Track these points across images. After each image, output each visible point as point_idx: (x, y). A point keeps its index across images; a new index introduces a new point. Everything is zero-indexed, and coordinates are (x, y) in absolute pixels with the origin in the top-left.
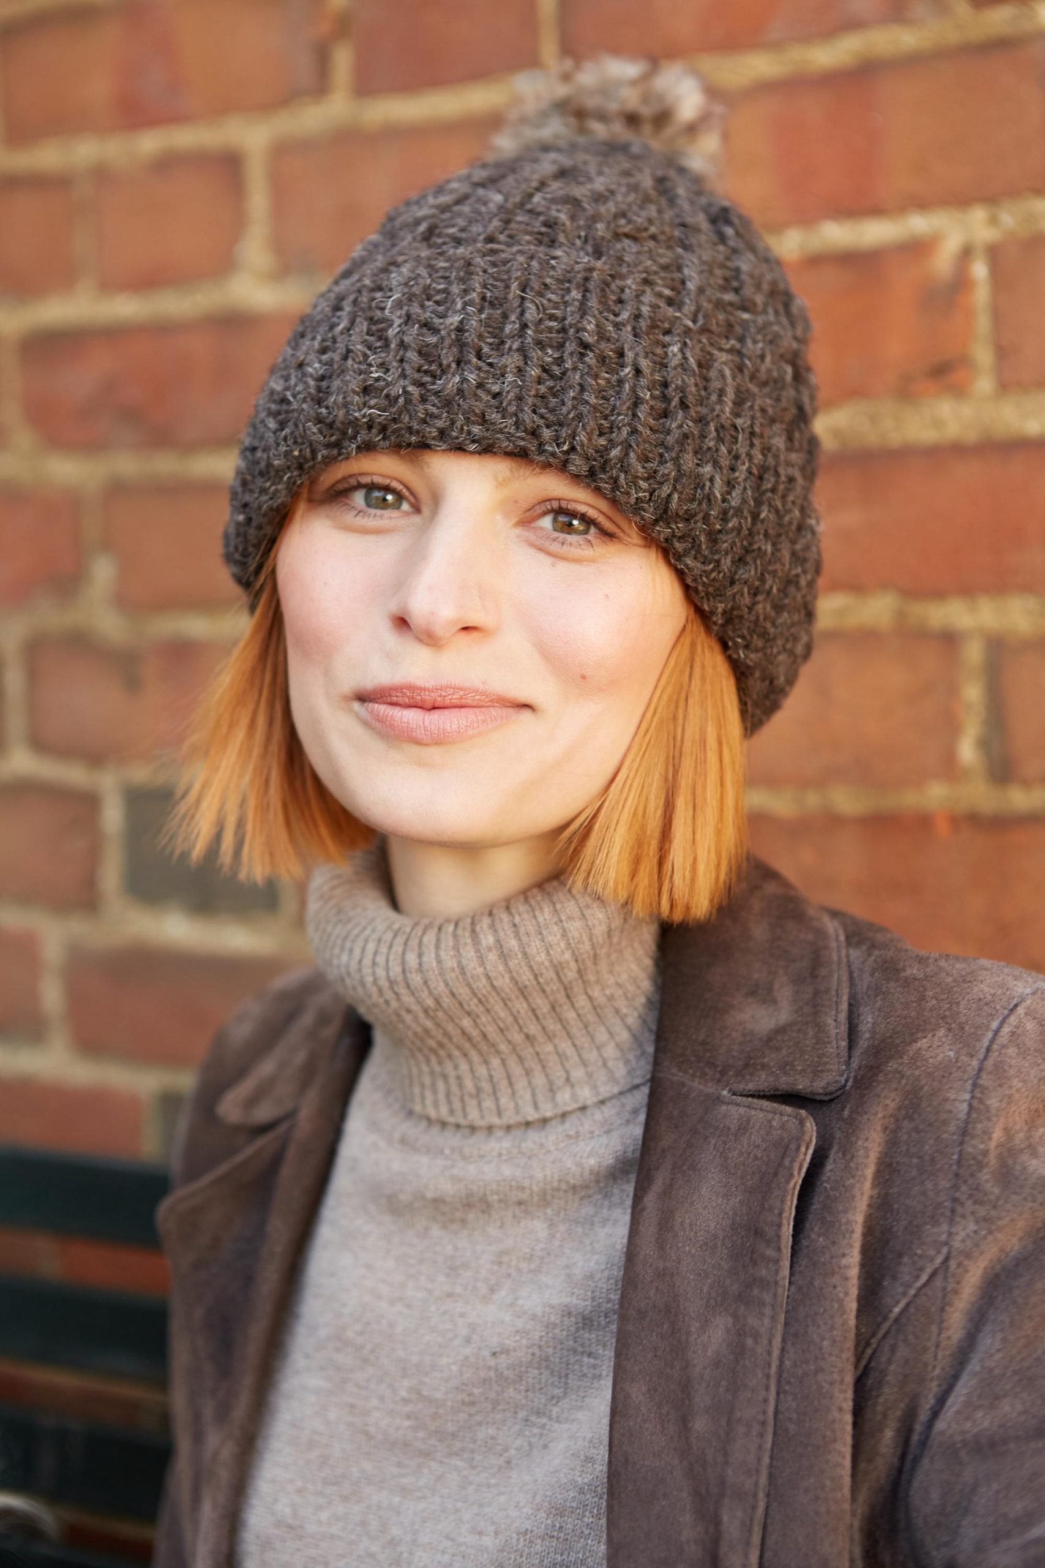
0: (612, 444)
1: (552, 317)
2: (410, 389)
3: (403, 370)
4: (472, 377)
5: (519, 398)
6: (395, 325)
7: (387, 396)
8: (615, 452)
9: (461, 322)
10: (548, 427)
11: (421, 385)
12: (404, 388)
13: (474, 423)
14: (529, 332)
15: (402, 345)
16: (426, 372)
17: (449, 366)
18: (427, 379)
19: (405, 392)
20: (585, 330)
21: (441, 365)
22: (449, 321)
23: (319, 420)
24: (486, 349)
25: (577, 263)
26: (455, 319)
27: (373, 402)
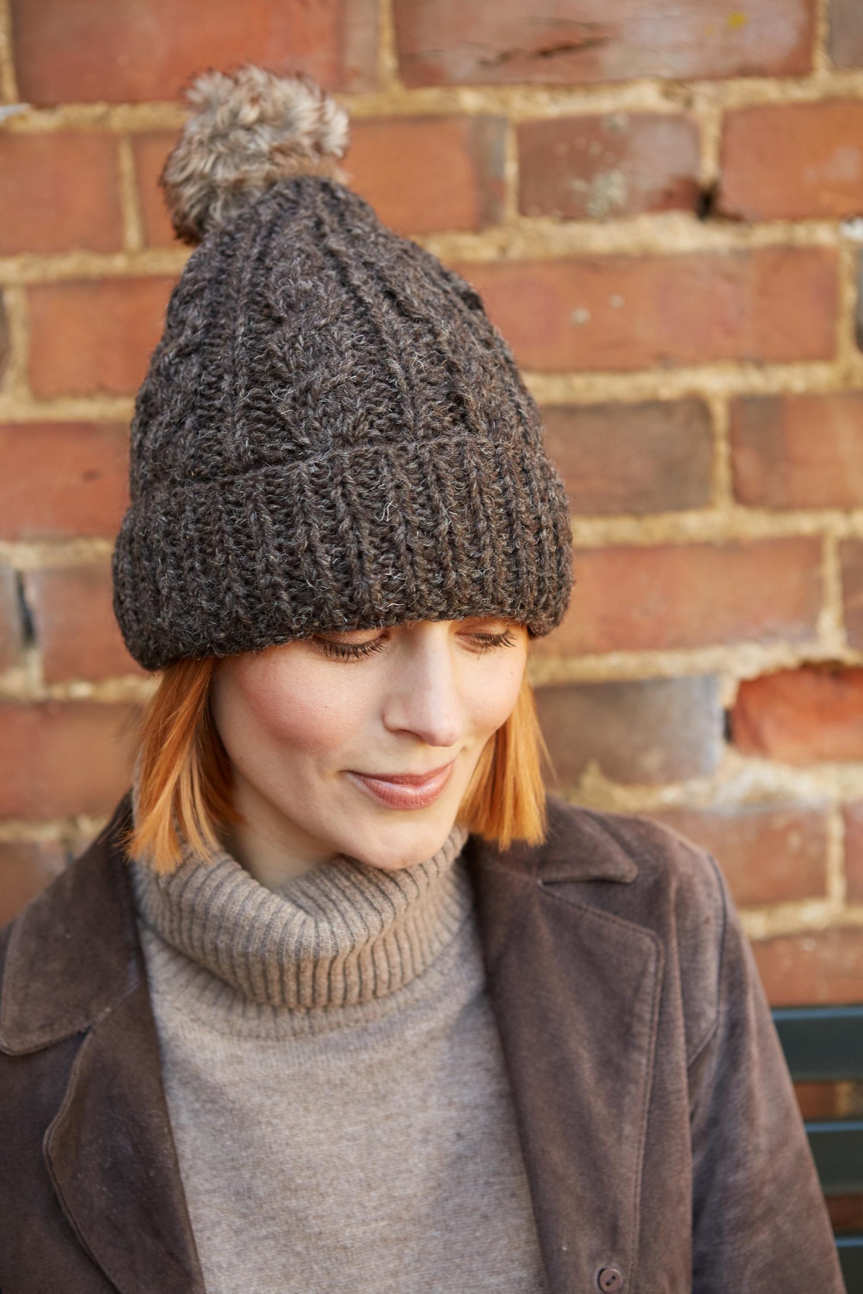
0: (541, 592)
1: (499, 506)
2: (423, 587)
3: (414, 571)
4: (464, 572)
5: (494, 581)
6: (399, 531)
7: (403, 591)
8: (543, 600)
9: (450, 527)
10: (510, 596)
11: (426, 580)
12: (417, 586)
13: (464, 604)
14: (493, 526)
15: (409, 549)
16: (430, 571)
17: (448, 566)
18: (430, 575)
19: (418, 590)
20: (520, 512)
21: (440, 564)
22: (442, 527)
23: (343, 606)
24: (467, 545)
25: (496, 447)
26: (444, 526)
27: (391, 596)
